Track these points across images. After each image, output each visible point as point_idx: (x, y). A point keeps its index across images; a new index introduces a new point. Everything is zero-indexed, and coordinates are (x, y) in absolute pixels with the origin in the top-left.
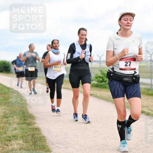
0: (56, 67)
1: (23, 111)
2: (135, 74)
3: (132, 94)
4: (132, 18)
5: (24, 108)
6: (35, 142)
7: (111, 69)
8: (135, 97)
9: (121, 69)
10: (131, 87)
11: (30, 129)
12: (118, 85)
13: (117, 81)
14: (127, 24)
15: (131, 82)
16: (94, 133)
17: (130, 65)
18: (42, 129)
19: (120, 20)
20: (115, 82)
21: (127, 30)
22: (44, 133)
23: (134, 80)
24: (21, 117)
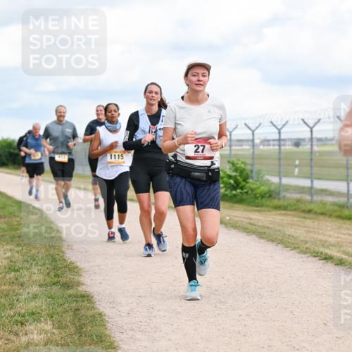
0: (113, 157)
1: (52, 256)
2: (213, 167)
3: (206, 203)
4: (207, 72)
5: (54, 249)
6: (79, 326)
7: (172, 157)
8: (209, 208)
9: (188, 158)
10: (204, 189)
11: (70, 296)
12: (182, 185)
13: (182, 177)
14: (198, 83)
15: (204, 179)
16: (216, 307)
17: (203, 152)
18: (96, 298)
19: (186, 75)
20: (178, 179)
21: (197, 92)
22: (103, 307)
23: (210, 176)
24: (47, 268)
